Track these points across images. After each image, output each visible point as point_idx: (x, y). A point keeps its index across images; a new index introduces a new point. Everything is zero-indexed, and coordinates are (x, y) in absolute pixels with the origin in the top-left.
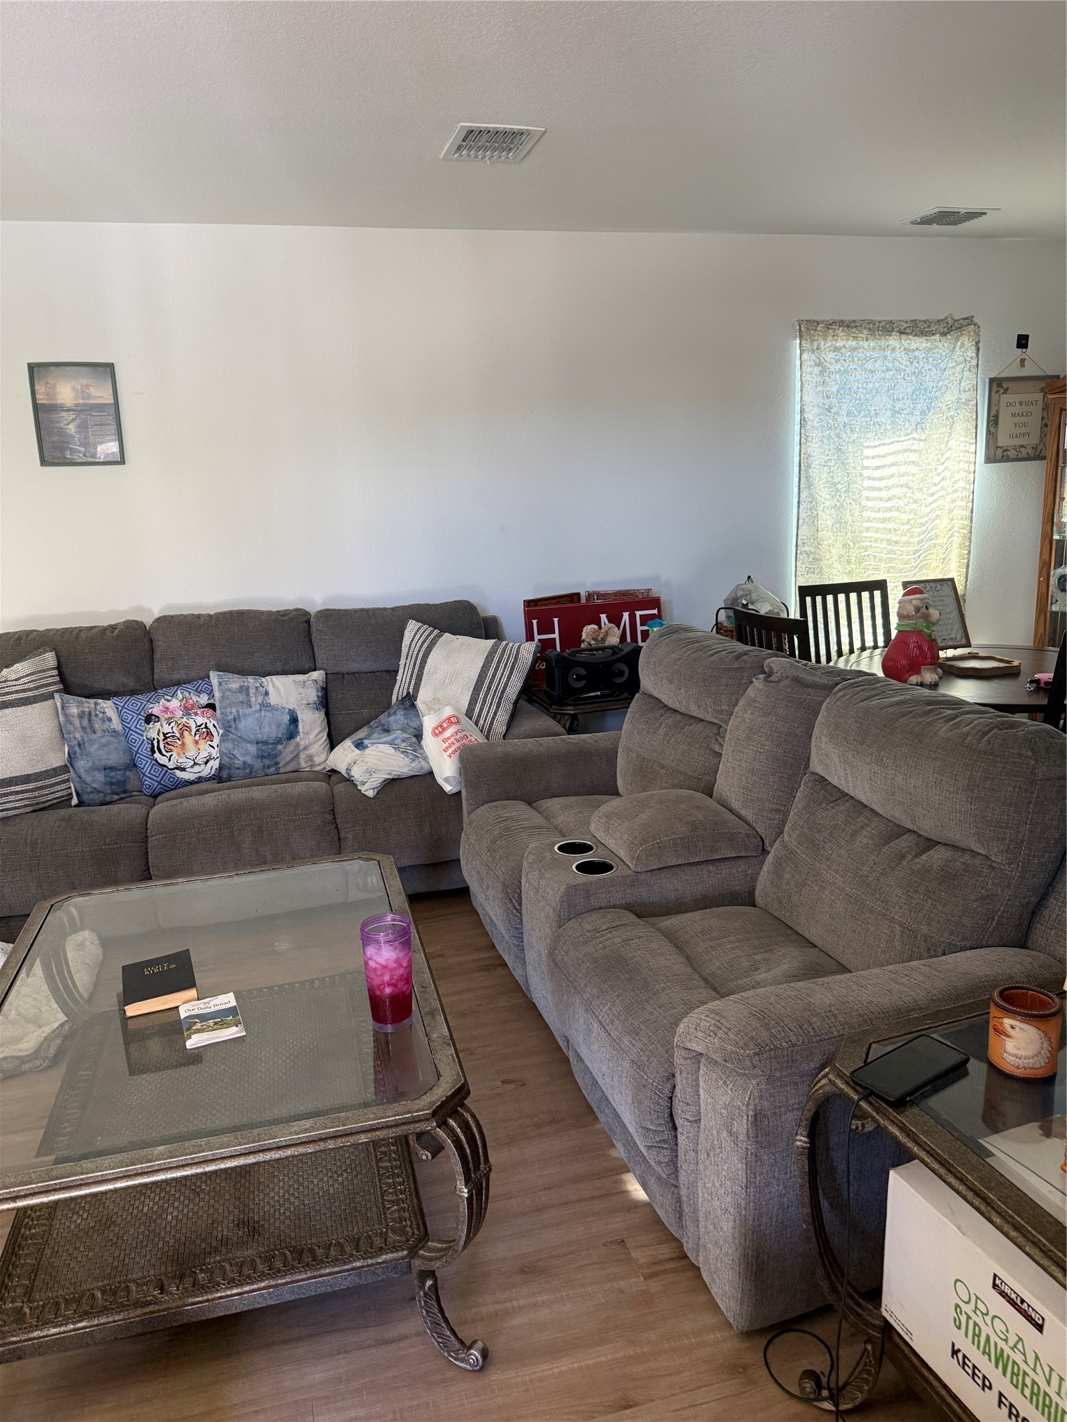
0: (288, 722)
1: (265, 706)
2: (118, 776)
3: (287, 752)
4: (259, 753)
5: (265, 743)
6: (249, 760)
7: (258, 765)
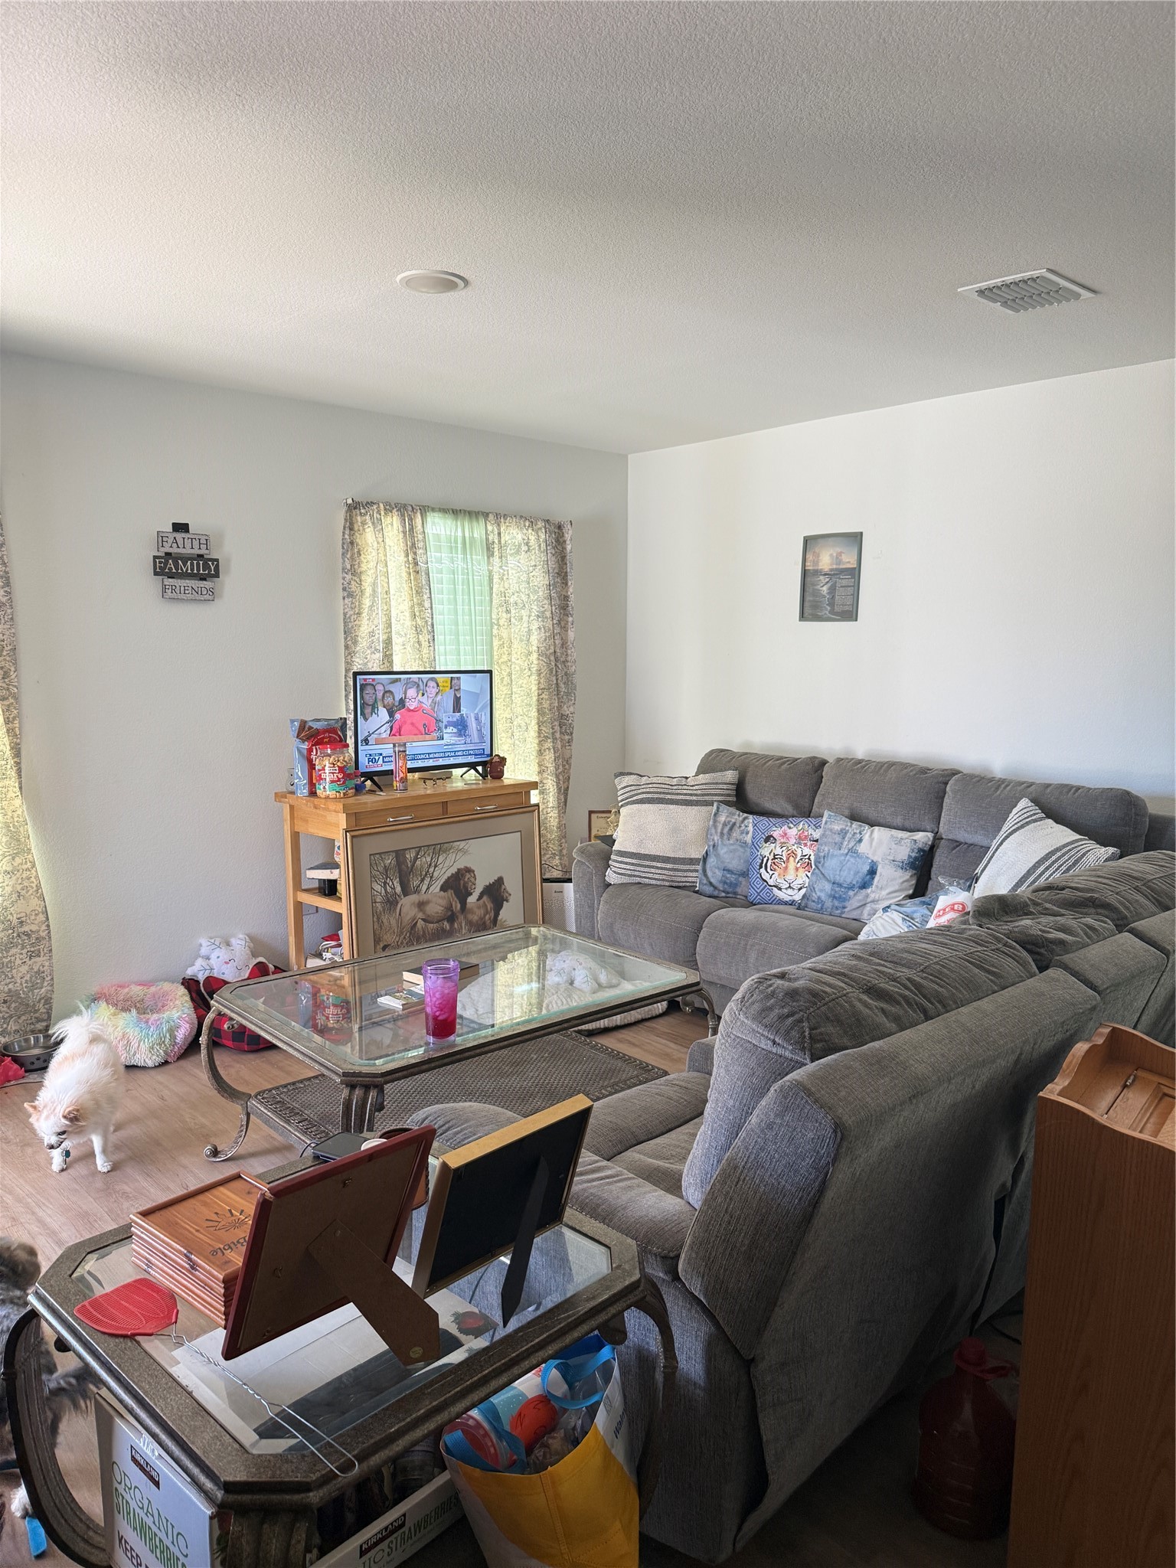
0: (866, 872)
1: (852, 851)
2: (732, 878)
3: (855, 899)
4: (833, 893)
5: (840, 885)
6: (823, 896)
7: (829, 904)
